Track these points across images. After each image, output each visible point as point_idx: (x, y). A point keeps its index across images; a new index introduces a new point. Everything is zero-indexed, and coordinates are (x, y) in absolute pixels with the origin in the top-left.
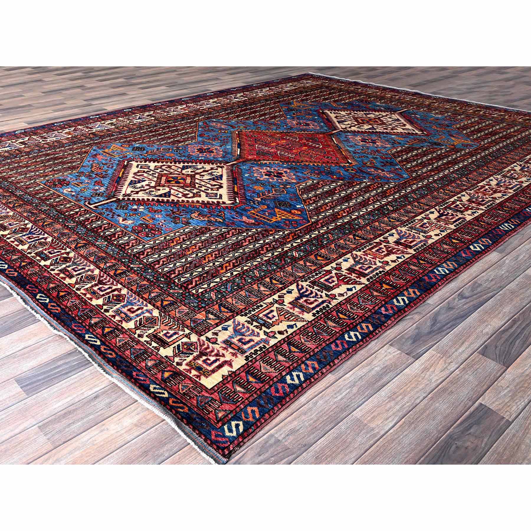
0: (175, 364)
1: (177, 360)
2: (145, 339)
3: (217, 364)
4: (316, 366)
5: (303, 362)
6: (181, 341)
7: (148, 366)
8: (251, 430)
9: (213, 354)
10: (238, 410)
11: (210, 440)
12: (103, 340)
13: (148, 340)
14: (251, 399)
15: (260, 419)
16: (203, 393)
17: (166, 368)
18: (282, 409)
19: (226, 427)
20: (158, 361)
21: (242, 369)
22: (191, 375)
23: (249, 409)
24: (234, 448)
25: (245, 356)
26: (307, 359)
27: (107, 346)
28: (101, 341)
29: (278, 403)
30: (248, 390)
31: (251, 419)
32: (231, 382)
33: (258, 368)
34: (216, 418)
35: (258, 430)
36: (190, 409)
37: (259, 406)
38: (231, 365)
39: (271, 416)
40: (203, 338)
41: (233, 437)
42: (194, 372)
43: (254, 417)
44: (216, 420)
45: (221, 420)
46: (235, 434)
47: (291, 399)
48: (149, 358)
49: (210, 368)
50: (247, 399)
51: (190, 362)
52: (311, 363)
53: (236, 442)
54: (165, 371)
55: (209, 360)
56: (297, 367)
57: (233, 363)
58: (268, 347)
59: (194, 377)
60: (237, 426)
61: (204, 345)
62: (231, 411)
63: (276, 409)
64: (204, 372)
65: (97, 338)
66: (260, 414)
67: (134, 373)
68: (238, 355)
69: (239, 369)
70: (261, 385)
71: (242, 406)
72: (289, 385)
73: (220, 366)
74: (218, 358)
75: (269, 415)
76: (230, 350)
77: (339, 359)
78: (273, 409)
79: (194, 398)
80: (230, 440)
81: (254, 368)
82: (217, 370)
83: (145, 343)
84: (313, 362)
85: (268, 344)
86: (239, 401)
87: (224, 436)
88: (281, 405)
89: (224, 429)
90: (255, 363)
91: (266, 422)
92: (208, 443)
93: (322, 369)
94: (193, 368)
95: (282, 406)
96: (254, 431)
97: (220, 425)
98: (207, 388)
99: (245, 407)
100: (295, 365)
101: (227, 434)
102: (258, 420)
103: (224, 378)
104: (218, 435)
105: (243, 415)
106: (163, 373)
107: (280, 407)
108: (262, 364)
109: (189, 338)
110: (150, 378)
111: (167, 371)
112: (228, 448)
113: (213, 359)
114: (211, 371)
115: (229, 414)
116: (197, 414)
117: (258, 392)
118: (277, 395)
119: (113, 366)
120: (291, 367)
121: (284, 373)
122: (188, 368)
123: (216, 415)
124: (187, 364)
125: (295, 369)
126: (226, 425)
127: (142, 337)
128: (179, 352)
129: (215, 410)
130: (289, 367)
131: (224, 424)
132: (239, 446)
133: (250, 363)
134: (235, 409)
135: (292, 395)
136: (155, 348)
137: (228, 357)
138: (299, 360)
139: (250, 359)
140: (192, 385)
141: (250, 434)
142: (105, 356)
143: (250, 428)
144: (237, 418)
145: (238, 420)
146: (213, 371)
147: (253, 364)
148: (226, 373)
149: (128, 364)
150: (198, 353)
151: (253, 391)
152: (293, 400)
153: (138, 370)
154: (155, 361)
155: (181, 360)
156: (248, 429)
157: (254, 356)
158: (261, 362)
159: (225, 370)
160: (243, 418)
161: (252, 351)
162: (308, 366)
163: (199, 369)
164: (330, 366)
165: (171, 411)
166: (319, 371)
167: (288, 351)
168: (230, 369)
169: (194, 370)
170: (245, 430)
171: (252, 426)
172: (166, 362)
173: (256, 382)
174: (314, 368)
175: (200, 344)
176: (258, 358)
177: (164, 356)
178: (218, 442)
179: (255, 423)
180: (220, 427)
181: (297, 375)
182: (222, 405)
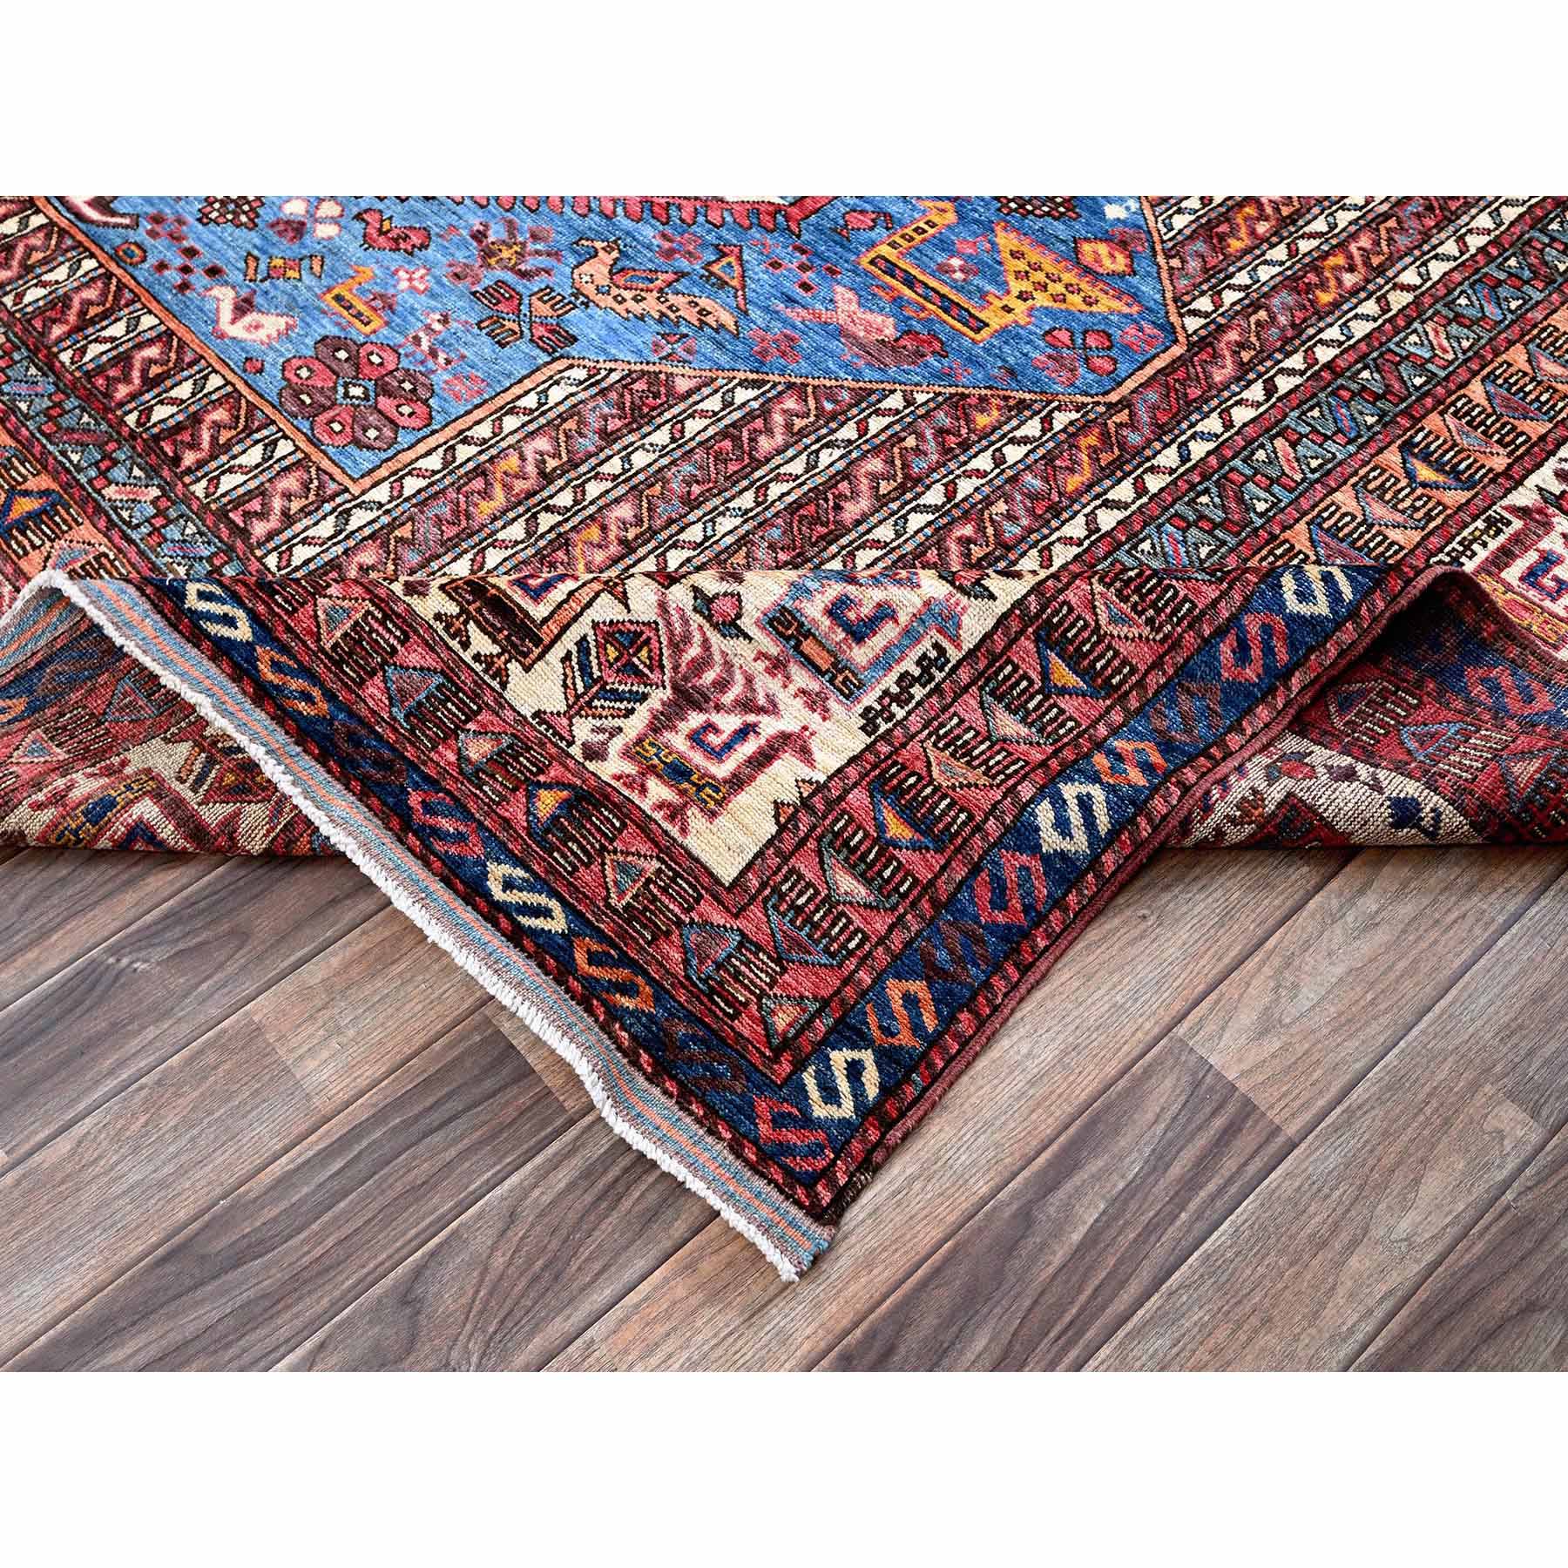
0: (576, 751)
1: (583, 730)
2: (433, 604)
3: (749, 748)
4: (1155, 758)
5: (1099, 745)
6: (586, 619)
7: (468, 760)
8: (910, 1092)
9: (728, 698)
10: (849, 992)
11: (755, 1142)
12: (261, 608)
13: (452, 609)
14: (896, 941)
15: (939, 1035)
16: (703, 907)
17: (541, 771)
18: (1023, 989)
19: (809, 1080)
20: (506, 741)
21: (852, 772)
22: (646, 805)
23: (895, 991)
24: (851, 1175)
25: (859, 709)
26: (1114, 731)
27: (285, 649)
28: (254, 617)
29: (1006, 958)
30: (884, 889)
31: (905, 1038)
32: (811, 844)
33: (919, 766)
34: (768, 1036)
35: (938, 1088)
36: (660, 995)
37: (932, 973)
38: (805, 754)
39: (981, 1023)
40: (680, 595)
41: (844, 1122)
42: (658, 791)
43: (917, 1028)
44: (769, 1044)
45: (786, 1043)
46: (847, 1109)
47: (1054, 939)
48: (471, 726)
49: (722, 770)
50: (881, 941)
51: (639, 741)
52: (1130, 747)
53: (856, 1146)
54: (539, 785)
55: (717, 731)
56: (1075, 762)
57: (814, 745)
58: (954, 655)
59: (658, 816)
60: (854, 1069)
61: (687, 639)
62: (825, 1003)
63: (1000, 985)
64: (700, 788)
65: (238, 600)
66: (938, 1013)
67: (414, 800)
68: (832, 704)
69: (839, 771)
70: (937, 861)
71: (865, 978)
72: (1047, 860)
73: (763, 759)
74: (751, 718)
75: (977, 1015)
76: (802, 678)
77: (1242, 732)
78: (986, 985)
79: (668, 934)
80: (830, 1138)
81: (904, 767)
82: (752, 778)
83: (439, 627)
84: (1141, 746)
85: (956, 641)
86: (851, 953)
87: (807, 1121)
88: (1016, 965)
89: (802, 1088)
90: (904, 745)
91: (968, 1050)
92: (747, 1162)
93: (1178, 769)
94: (652, 769)
95: (1025, 969)
96: (920, 1097)
97: (786, 1068)
98: (718, 881)
99: (879, 979)
100: (1067, 754)
101: (820, 1111)
102: (934, 1041)
103: (786, 818)
104: (782, 1115)
105: (872, 1020)
106: (530, 796)
107: (1014, 975)
108: (932, 754)
109: (624, 599)
110: (480, 824)
111: (548, 786)
112: (826, 1174)
113: (729, 723)
114: (725, 781)
115: (818, 1013)
116: (691, 1018)
117: (925, 904)
118: (1001, 918)
119: (322, 759)
120: (1054, 763)
121: (1026, 791)
122: (630, 768)
123: (763, 1021)
124: (627, 754)
125: (1068, 772)
126: (811, 1069)
127: (424, 595)
128: (587, 688)
129: (759, 998)
130: (1043, 764)
131: (799, 1066)
132: (870, 1165)
133: (884, 749)
134: (838, 992)
135: (1055, 918)
136: (488, 661)
137: (793, 717)
138: (1080, 735)
139: (884, 727)
140: (656, 864)
141: (909, 1108)
142: (280, 707)
143: (907, 1079)
144: (848, 1032)
145: (854, 1046)
146: (737, 782)
147: (896, 751)
148: (790, 796)
149: (387, 754)
150: (667, 693)
151: (904, 896)
152: (1063, 943)
153: (426, 778)
154: (497, 736)
155: (600, 730)
156: (899, 1085)
157: (900, 713)
158: (929, 744)
159: (784, 778)
160: (876, 1033)
161: (890, 682)
162: (1119, 757)
163: (678, 772)
164: (1210, 757)
165: (590, 1010)
166: (1167, 776)
167: (1038, 685)
168: (805, 772)
169: (659, 776)
170: (884, 1089)
171: (913, 1069)
172: (542, 745)
173: (915, 847)
174: (1147, 768)
175: (671, 633)
176: (915, 722)
177: (527, 712)
178: (785, 1149)
179: (924, 1055)
180: (790, 1076)
181: (1079, 797)
182: (784, 970)
